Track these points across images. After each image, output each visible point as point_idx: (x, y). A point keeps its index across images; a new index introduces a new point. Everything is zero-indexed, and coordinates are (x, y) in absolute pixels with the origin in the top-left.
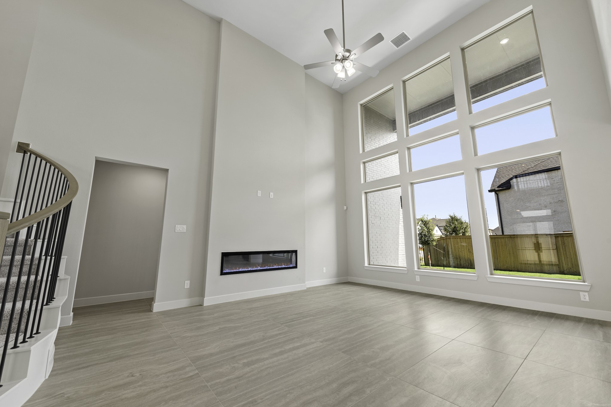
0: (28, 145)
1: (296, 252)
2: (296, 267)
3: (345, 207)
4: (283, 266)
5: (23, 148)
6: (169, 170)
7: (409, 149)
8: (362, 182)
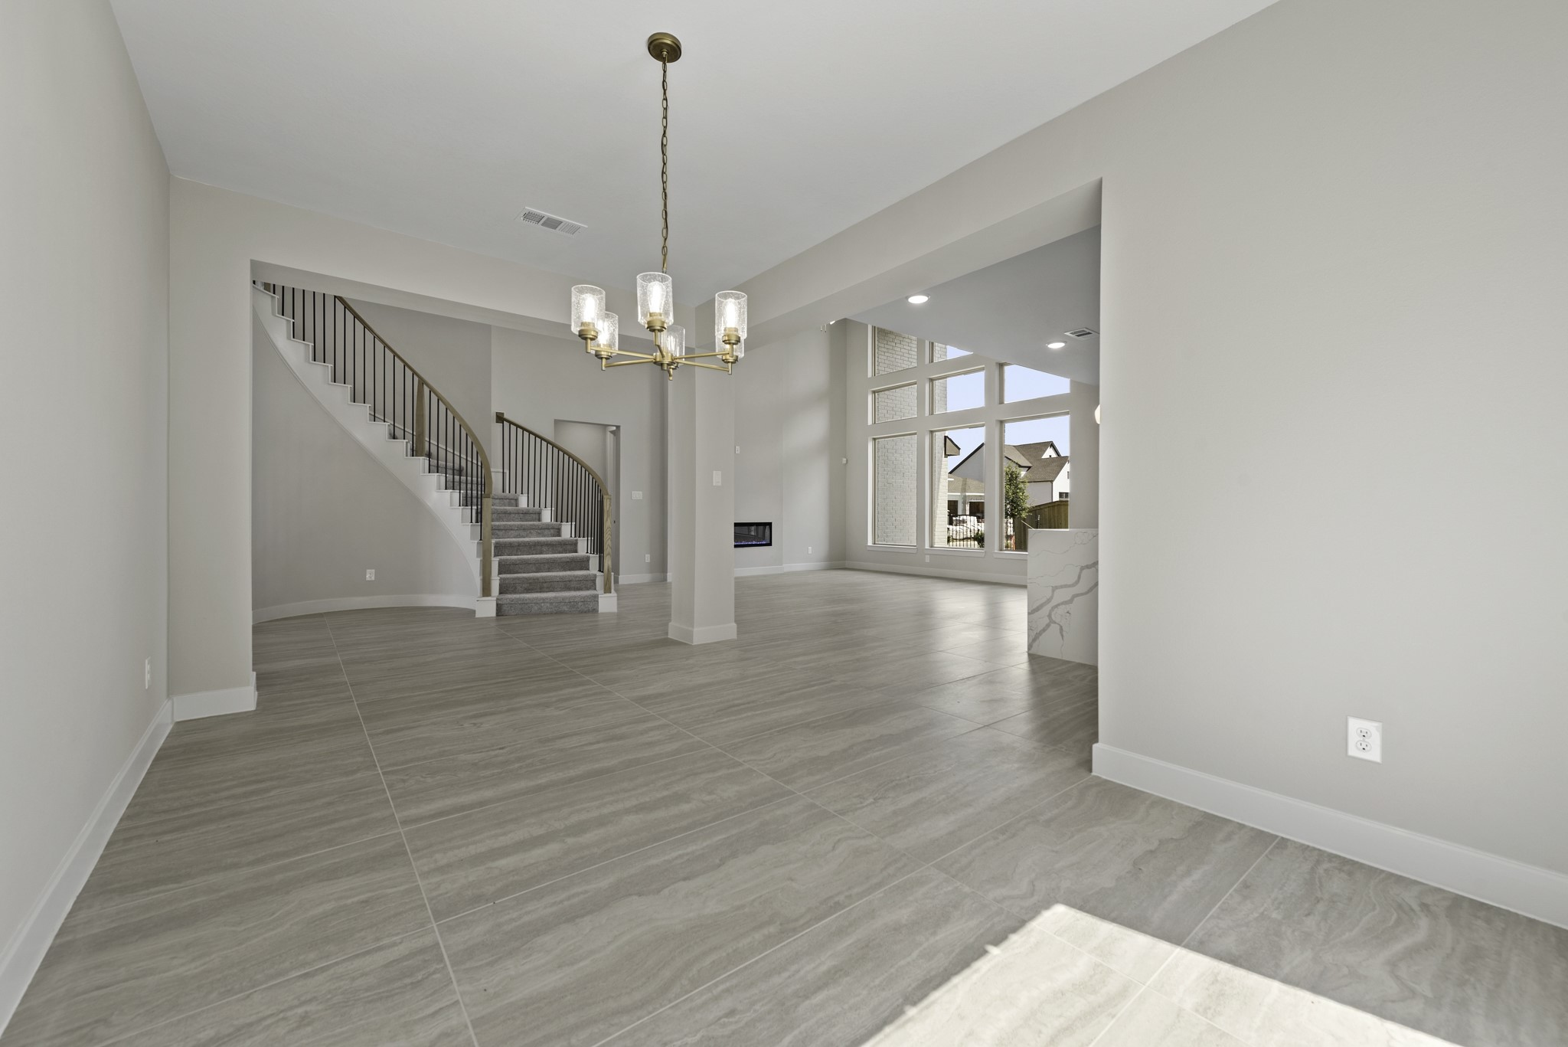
0: (503, 414)
1: (770, 524)
2: (770, 544)
3: (845, 459)
4: (754, 543)
5: (500, 418)
6: (621, 428)
7: (932, 380)
8: (870, 422)
